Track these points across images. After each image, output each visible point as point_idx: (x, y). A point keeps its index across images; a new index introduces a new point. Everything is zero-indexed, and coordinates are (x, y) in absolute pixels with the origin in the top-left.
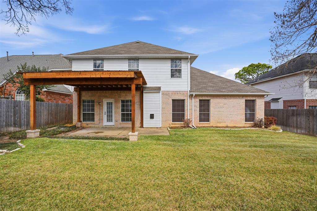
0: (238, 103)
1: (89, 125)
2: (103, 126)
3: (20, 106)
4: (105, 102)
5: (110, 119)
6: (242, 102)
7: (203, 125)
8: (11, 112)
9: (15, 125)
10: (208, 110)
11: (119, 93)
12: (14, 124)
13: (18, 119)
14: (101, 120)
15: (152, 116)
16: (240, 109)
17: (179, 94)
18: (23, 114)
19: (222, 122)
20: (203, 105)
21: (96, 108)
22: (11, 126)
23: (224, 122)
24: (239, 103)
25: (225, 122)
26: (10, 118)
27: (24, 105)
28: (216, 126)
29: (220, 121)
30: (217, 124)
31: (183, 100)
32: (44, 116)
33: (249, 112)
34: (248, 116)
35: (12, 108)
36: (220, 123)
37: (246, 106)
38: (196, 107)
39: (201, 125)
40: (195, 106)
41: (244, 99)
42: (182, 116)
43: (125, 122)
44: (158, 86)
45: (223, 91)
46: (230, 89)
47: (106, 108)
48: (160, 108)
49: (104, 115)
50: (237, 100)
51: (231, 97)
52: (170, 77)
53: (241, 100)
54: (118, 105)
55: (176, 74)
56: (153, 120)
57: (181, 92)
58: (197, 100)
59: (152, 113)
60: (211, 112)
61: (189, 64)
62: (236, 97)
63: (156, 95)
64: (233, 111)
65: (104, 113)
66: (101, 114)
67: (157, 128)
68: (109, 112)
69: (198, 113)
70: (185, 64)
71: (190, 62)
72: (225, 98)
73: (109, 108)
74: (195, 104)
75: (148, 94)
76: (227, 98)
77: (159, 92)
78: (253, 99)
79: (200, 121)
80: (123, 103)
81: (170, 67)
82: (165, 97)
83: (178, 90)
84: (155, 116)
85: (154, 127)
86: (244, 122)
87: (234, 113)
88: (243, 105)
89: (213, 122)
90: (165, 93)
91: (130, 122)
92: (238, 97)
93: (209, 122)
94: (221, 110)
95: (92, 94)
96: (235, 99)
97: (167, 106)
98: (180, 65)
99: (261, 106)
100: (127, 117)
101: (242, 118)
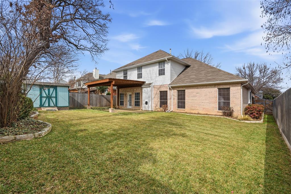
1: (122, 108)
2: (127, 108)
4: (129, 94)
5: (130, 105)
6: (215, 91)
7: (180, 111)
10: (184, 99)
11: (133, 89)
14: (126, 105)
15: (146, 103)
16: (212, 98)
17: (163, 87)
19: (195, 109)
20: (181, 94)
21: (124, 98)
25: (198, 109)
29: (193, 108)
30: (191, 111)
31: (167, 91)
33: (222, 101)
34: (222, 104)
36: (193, 110)
37: (220, 94)
38: (175, 97)
39: (178, 111)
41: (216, 88)
42: (166, 103)
43: (136, 107)
44: (151, 82)
45: (195, 81)
46: (203, 79)
47: (129, 98)
48: (151, 97)
49: (128, 102)
50: (209, 89)
51: (203, 87)
52: (158, 75)
53: (214, 89)
54: (134, 96)
55: (162, 72)
56: (147, 106)
57: (164, 85)
58: (176, 91)
59: (146, 101)
60: (186, 101)
61: (170, 64)
62: (208, 86)
63: (149, 89)
64: (205, 99)
65: (128, 101)
66: (126, 101)
67: (149, 111)
68: (130, 100)
69: (176, 101)
70: (167, 64)
71: (170, 62)
72: (198, 88)
73: (130, 98)
74: (174, 94)
75: (144, 89)
76: (199, 87)
77: (150, 86)
78: (227, 87)
79: (178, 108)
80: (136, 94)
81: (158, 69)
82: (155, 90)
83: (163, 84)
84: (148, 103)
85: (148, 110)
86: (217, 110)
87: (206, 102)
88: (215, 94)
89: (187, 109)
90: (156, 87)
91: (138, 107)
92: (210, 86)
93: (185, 108)
94: (194, 98)
95: (123, 90)
96: (207, 88)
97: (157, 96)
98: (164, 66)
99: (236, 94)
100: (138, 104)
101: (215, 106)
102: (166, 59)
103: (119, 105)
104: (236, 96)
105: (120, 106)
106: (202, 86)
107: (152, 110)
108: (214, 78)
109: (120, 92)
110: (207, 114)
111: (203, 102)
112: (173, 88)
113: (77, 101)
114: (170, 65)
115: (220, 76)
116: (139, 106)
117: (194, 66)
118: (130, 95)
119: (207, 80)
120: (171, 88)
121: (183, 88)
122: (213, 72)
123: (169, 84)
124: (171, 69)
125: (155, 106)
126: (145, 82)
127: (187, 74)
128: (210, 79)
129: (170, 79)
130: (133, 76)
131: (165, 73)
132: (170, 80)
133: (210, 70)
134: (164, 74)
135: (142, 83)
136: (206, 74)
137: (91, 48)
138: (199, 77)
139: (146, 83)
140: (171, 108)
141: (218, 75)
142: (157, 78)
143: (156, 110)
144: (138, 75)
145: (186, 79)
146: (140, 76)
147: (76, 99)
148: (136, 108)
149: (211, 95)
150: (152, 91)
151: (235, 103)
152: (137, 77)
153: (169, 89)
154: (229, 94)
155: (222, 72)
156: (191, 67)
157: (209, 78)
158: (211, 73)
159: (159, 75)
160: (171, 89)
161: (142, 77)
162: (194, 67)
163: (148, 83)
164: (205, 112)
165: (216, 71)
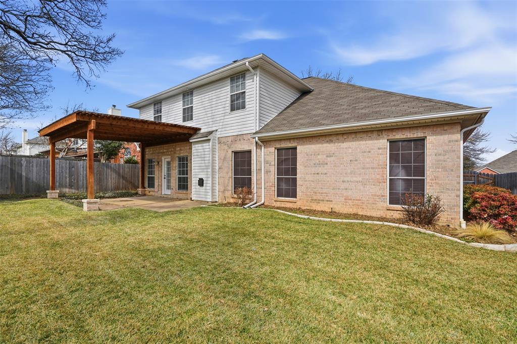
0: (365, 152)
1: (151, 193)
2: (162, 196)
3: (78, 167)
4: (165, 160)
5: (169, 187)
6: (379, 149)
7: (283, 205)
8: (66, 172)
9: (71, 187)
10: (294, 171)
11: (174, 147)
12: (69, 185)
13: (74, 180)
14: (160, 186)
15: (201, 182)
16: (373, 168)
17: (242, 141)
18: (81, 176)
19: (323, 200)
20: (285, 159)
21: (156, 169)
22: (66, 187)
23: (328, 201)
24: (369, 152)
25: (332, 201)
26: (64, 179)
27: (82, 166)
28: (309, 208)
29: (319, 197)
30: (311, 204)
31: (250, 152)
32: (112, 179)
33: (402, 175)
34: (400, 187)
35: (66, 169)
36: (318, 201)
37: (394, 158)
38: (270, 165)
39: (278, 204)
40: (266, 162)
41: (383, 138)
42: (248, 183)
43: (180, 191)
44: (214, 129)
45: (324, 122)
46: (346, 116)
47: (166, 169)
48: (210, 167)
49: (163, 179)
50: (362, 142)
51: (345, 137)
52: (229, 111)
53: (375, 141)
54: (176, 164)
55: (238, 103)
56: (202, 189)
57: (244, 136)
58: (272, 150)
59: (201, 177)
60: (298, 176)
61: (257, 79)
62: (358, 135)
63: (206, 145)
64: (351, 173)
65: (163, 177)
66: (160, 178)
67: (208, 202)
68: (169, 175)
69: (273, 177)
70: (251, 80)
71: (258, 74)
72: (331, 141)
73: (169, 169)
74: (267, 159)
75: (197, 146)
76: (334, 138)
77: (209, 140)
78: (415, 136)
79: (278, 196)
80: (180, 161)
81: (230, 94)
82: (223, 148)
83: (240, 133)
84: (204, 182)
85: (204, 200)
86: (385, 205)
87: (355, 179)
88: (381, 157)
89: (301, 200)
90: (223, 140)
91: (185, 192)
92: (364, 135)
93: (295, 197)
94: (320, 170)
95: (153, 150)
96: (358, 140)
97: (226, 164)
98: (244, 84)
99: (446, 157)
100: (184, 184)
101: (379, 193)
102: (247, 63)
103: (145, 188)
104: (444, 161)
105: (148, 189)
106: (343, 134)
107: (214, 200)
108: (376, 112)
109: (146, 156)
110: (355, 216)
111: (346, 179)
112: (265, 142)
113: (27, 178)
114: (258, 82)
115: (394, 106)
116: (187, 189)
117: (321, 91)
118: (169, 163)
119: (358, 117)
120: (260, 143)
121: (292, 141)
122: (372, 98)
123: (256, 133)
124: (262, 92)
125: (222, 189)
126: (200, 129)
127: (303, 107)
128: (365, 114)
129: (258, 117)
130: (173, 115)
131: (247, 103)
132: (258, 121)
133: (361, 95)
134: (244, 107)
135: (191, 132)
136: (353, 104)
137: (66, 44)
138: (334, 112)
139: (202, 131)
140: (259, 196)
141: (388, 104)
142: (226, 117)
143: (225, 202)
144: (184, 113)
145: (301, 119)
146: (188, 114)
147: (24, 174)
148: (181, 196)
149: (368, 160)
150: (213, 150)
151: (440, 182)
152: (182, 117)
153: (255, 144)
154: (421, 158)
155: (398, 98)
156: (313, 93)
157: (363, 111)
158: (367, 101)
159: (233, 109)
160: (261, 146)
161: (194, 116)
162: (320, 93)
163: (206, 130)
164: (351, 210)
165: (378, 96)
